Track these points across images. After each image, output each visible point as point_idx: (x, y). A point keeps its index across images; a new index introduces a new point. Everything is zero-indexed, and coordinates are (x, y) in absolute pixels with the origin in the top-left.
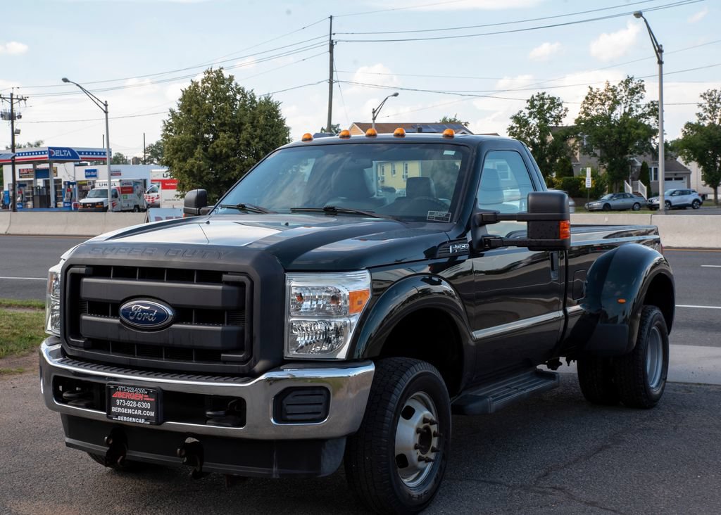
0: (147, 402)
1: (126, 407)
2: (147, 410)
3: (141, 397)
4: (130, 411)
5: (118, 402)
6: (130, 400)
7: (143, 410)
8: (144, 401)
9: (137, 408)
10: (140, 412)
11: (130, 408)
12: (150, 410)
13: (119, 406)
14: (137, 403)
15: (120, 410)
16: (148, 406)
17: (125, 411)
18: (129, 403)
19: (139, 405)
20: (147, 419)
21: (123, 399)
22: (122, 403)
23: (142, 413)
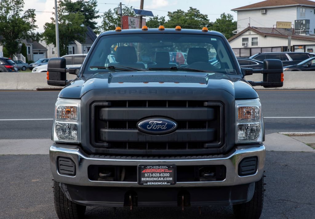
0: (167, 173)
1: (152, 177)
2: (167, 177)
3: (163, 171)
4: (155, 179)
5: (146, 175)
6: (155, 173)
7: (164, 177)
8: (165, 173)
9: (160, 177)
10: (162, 179)
11: (155, 177)
12: (169, 177)
13: (147, 177)
14: (160, 174)
15: (147, 179)
16: (168, 175)
17: (152, 179)
18: (154, 175)
19: (161, 175)
20: (168, 182)
21: (149, 173)
22: (149, 175)
23: (164, 179)
